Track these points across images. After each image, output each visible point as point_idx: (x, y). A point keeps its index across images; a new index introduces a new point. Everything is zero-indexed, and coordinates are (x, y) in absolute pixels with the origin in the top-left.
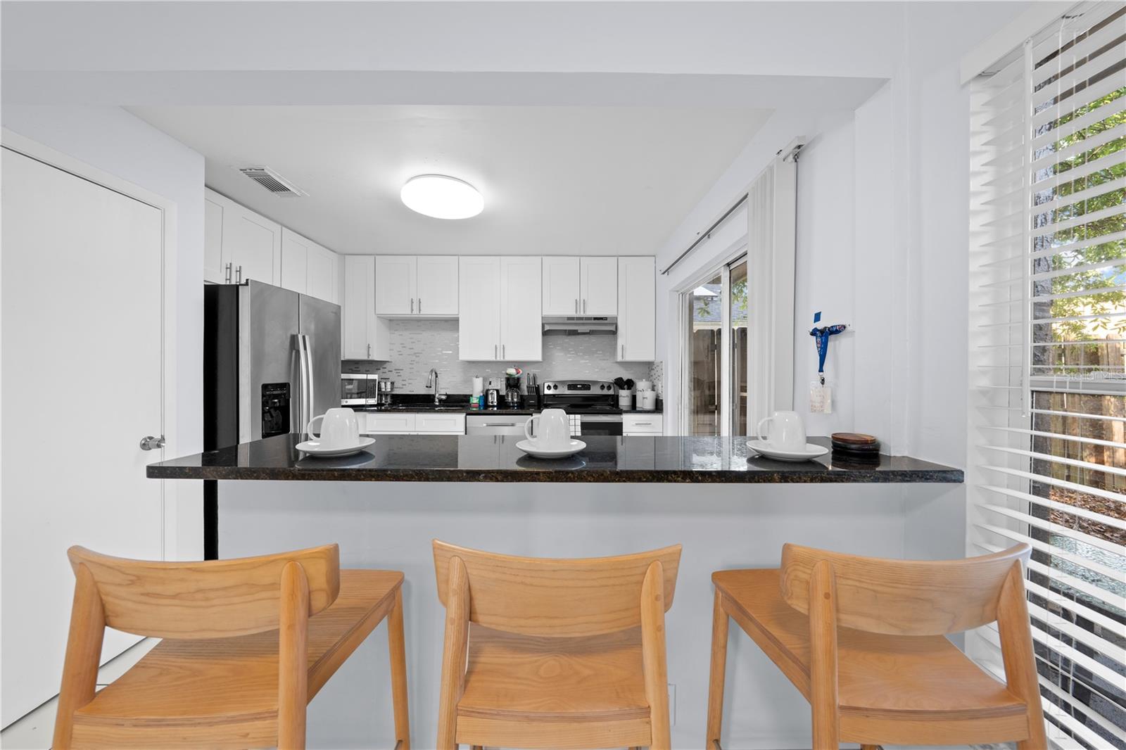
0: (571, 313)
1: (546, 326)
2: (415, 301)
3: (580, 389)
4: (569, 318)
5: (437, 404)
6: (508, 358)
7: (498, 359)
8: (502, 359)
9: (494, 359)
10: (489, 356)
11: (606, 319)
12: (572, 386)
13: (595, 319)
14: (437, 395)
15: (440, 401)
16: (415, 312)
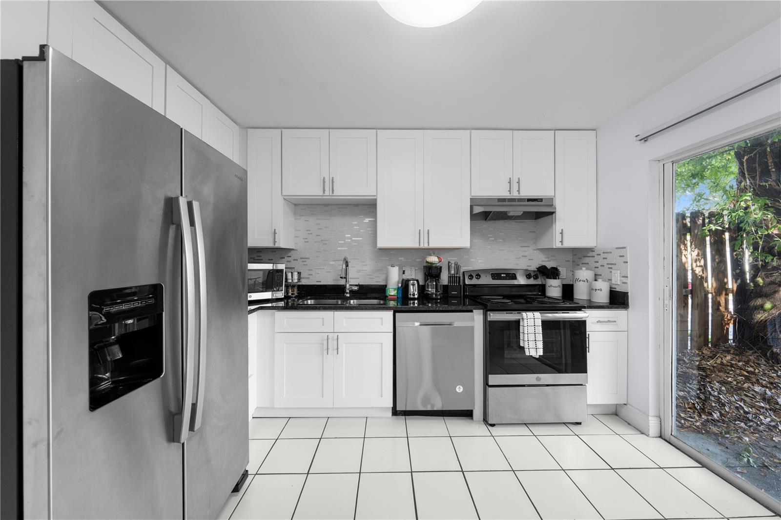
0: (503, 193)
1: (475, 207)
2: (327, 180)
3: (504, 278)
4: (500, 200)
5: (348, 295)
6: (433, 245)
7: (422, 246)
8: (426, 246)
9: (416, 246)
10: (410, 242)
11: (541, 200)
12: (496, 275)
13: (529, 200)
14: (348, 285)
15: (351, 292)
16: (327, 193)
